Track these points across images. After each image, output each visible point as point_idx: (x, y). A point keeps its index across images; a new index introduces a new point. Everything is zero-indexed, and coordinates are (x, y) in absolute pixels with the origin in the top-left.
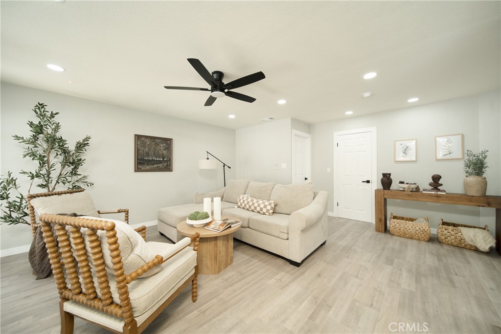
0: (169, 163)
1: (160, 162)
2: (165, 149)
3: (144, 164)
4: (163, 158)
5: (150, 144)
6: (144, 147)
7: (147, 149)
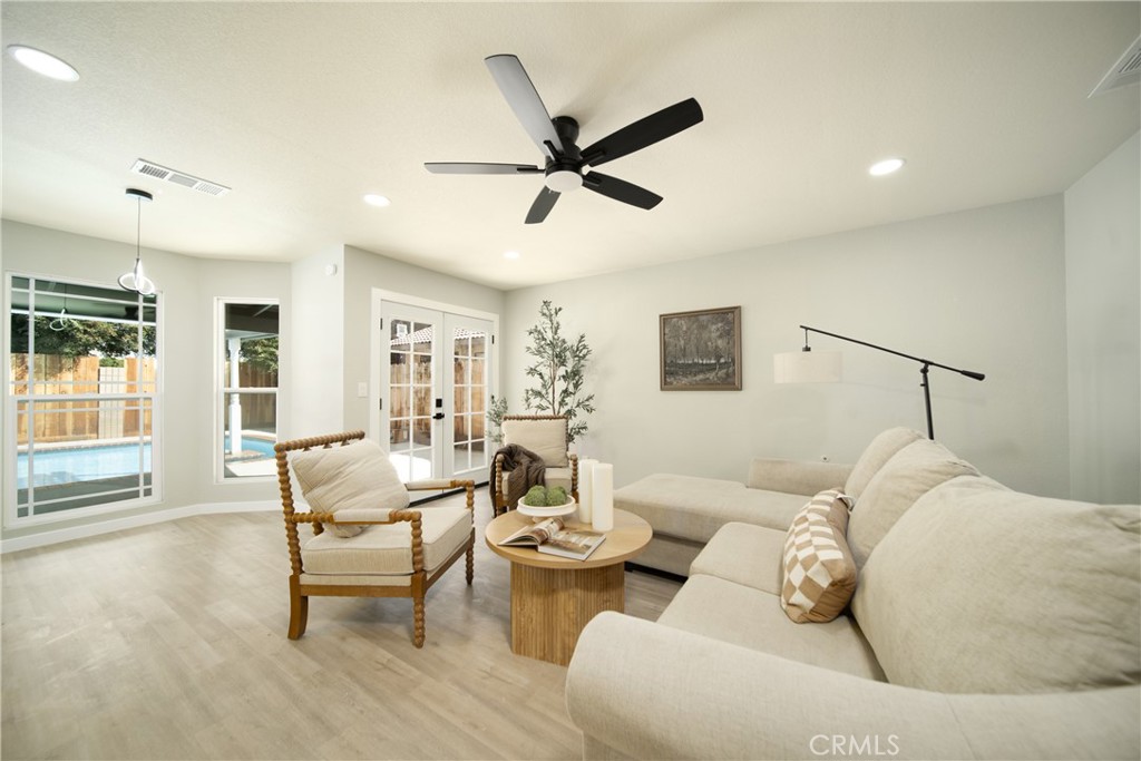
0: (731, 369)
1: (711, 368)
2: (720, 337)
3: (677, 373)
4: (718, 357)
5: (688, 329)
6: (677, 337)
7: (682, 342)
